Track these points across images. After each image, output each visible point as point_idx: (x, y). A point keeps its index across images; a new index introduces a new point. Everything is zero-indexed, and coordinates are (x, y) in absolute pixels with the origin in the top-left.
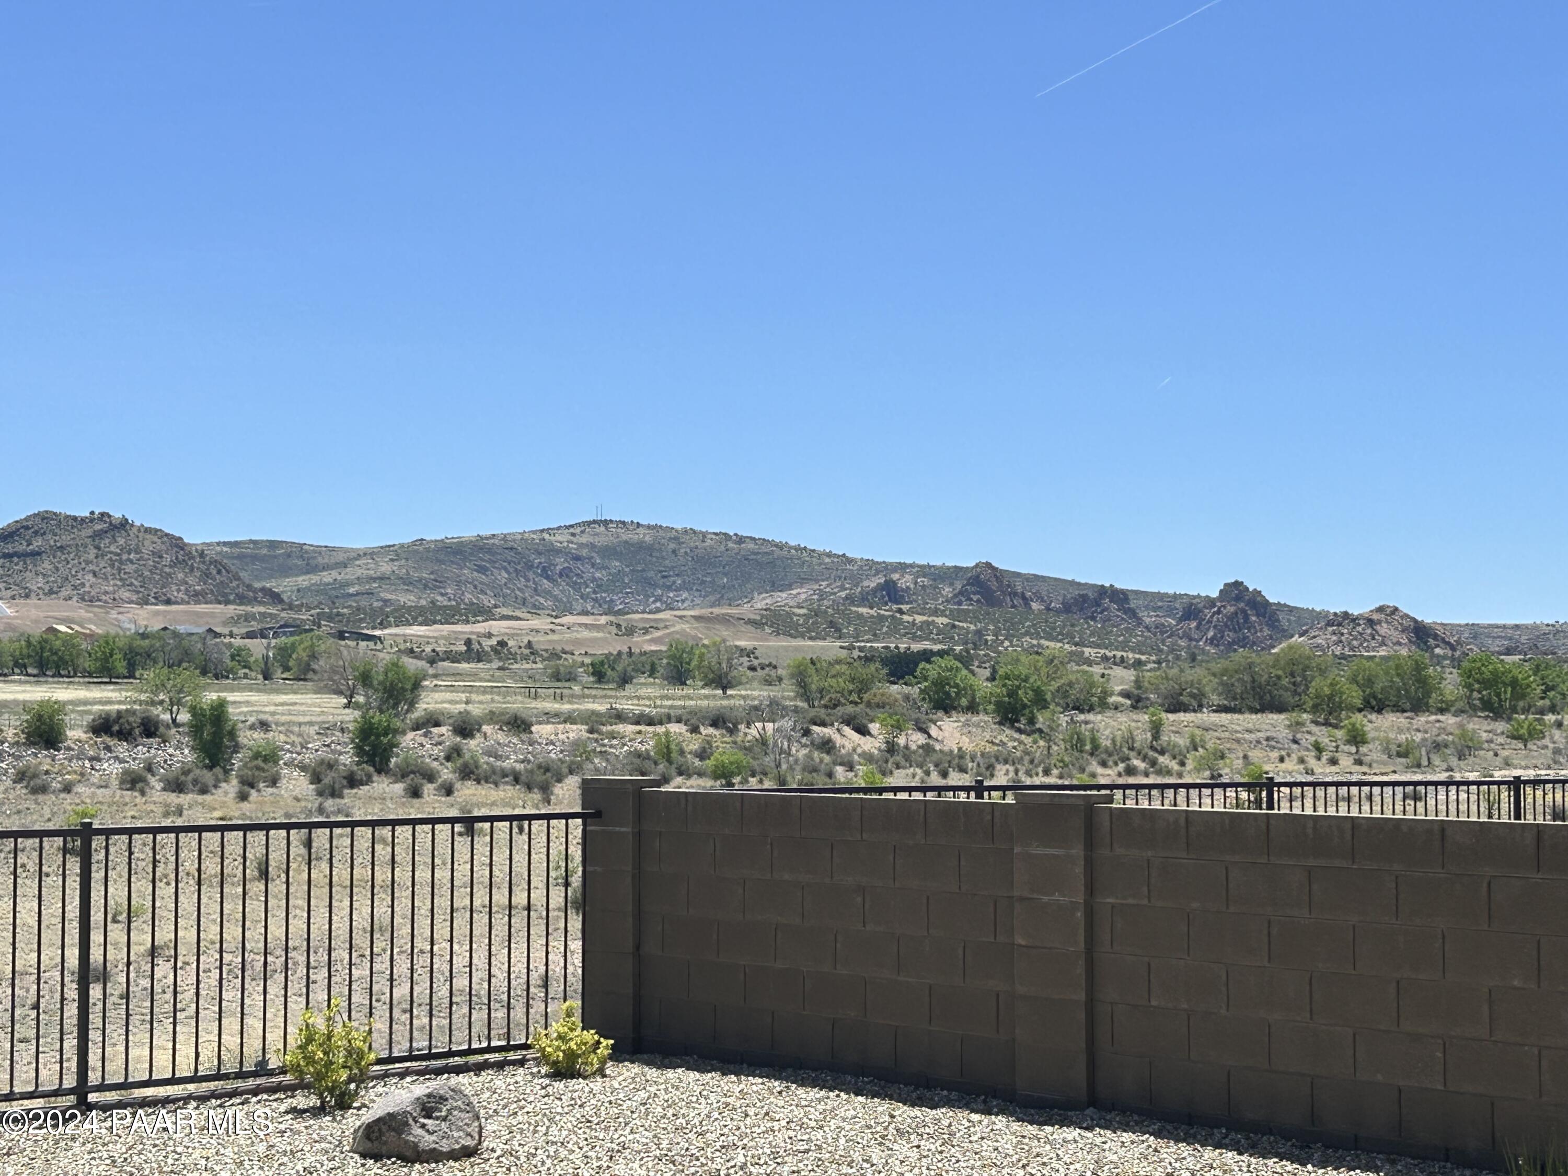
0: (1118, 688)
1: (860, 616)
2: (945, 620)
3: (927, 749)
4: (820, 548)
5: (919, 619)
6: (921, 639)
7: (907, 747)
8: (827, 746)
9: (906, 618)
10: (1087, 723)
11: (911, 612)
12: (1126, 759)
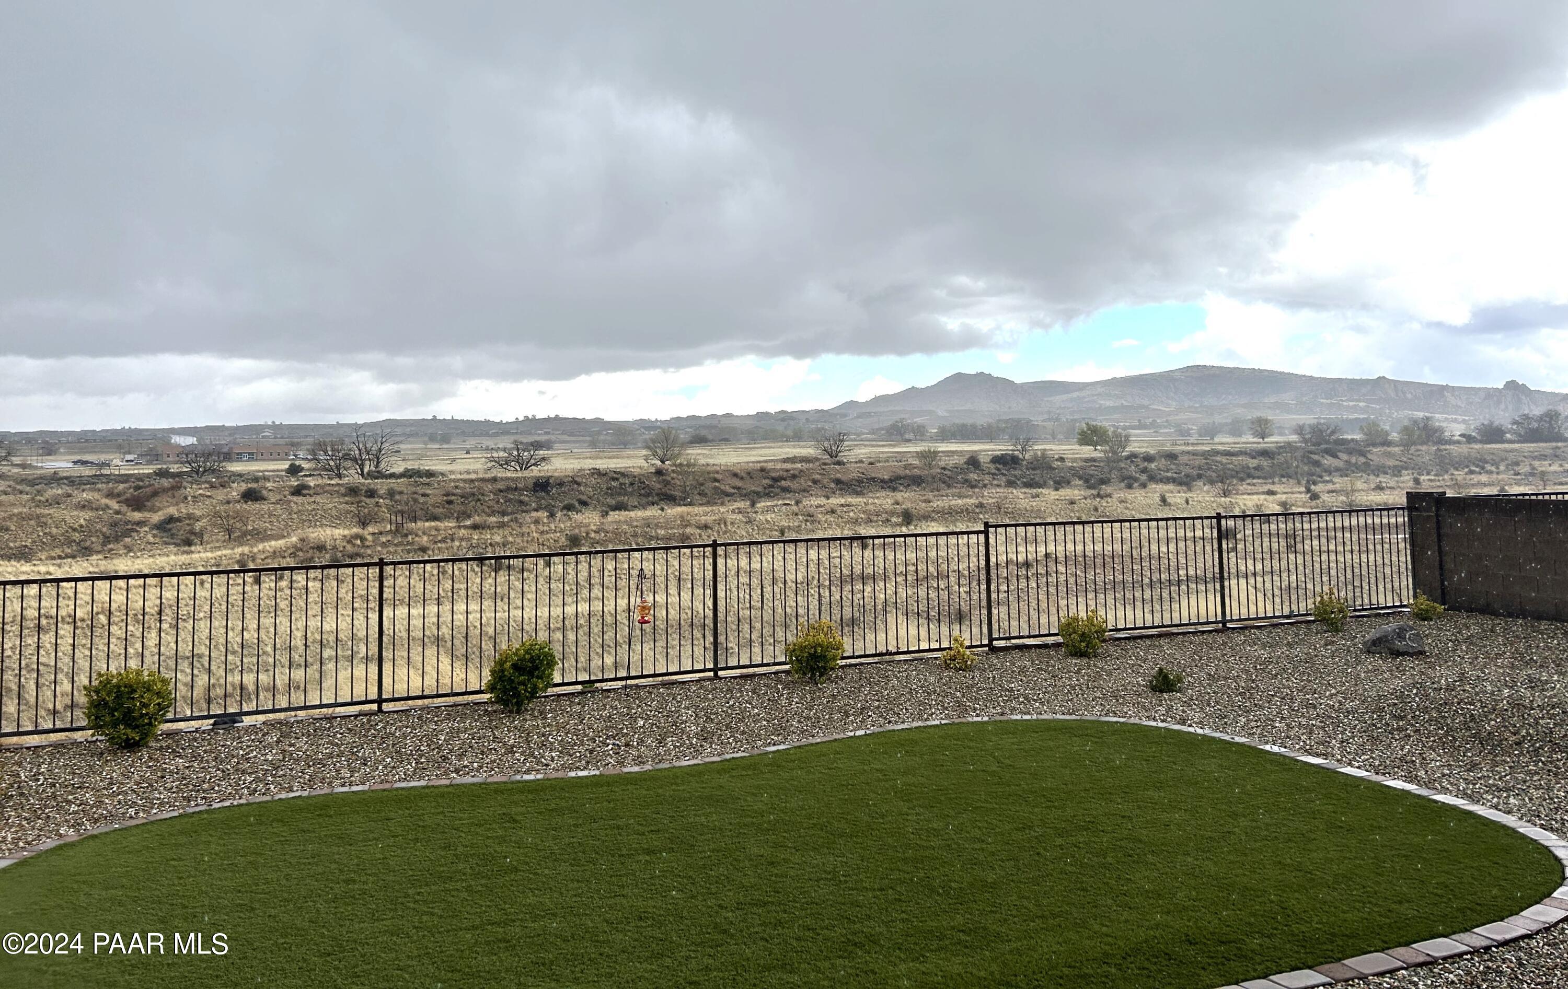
0: (1459, 433)
1: (1322, 403)
2: (1364, 404)
3: (1366, 464)
4: (1299, 373)
5: (1351, 404)
6: (1353, 413)
7: (1356, 463)
8: (1317, 463)
9: (1345, 403)
10: (1446, 450)
11: (1347, 401)
12: (1467, 467)
